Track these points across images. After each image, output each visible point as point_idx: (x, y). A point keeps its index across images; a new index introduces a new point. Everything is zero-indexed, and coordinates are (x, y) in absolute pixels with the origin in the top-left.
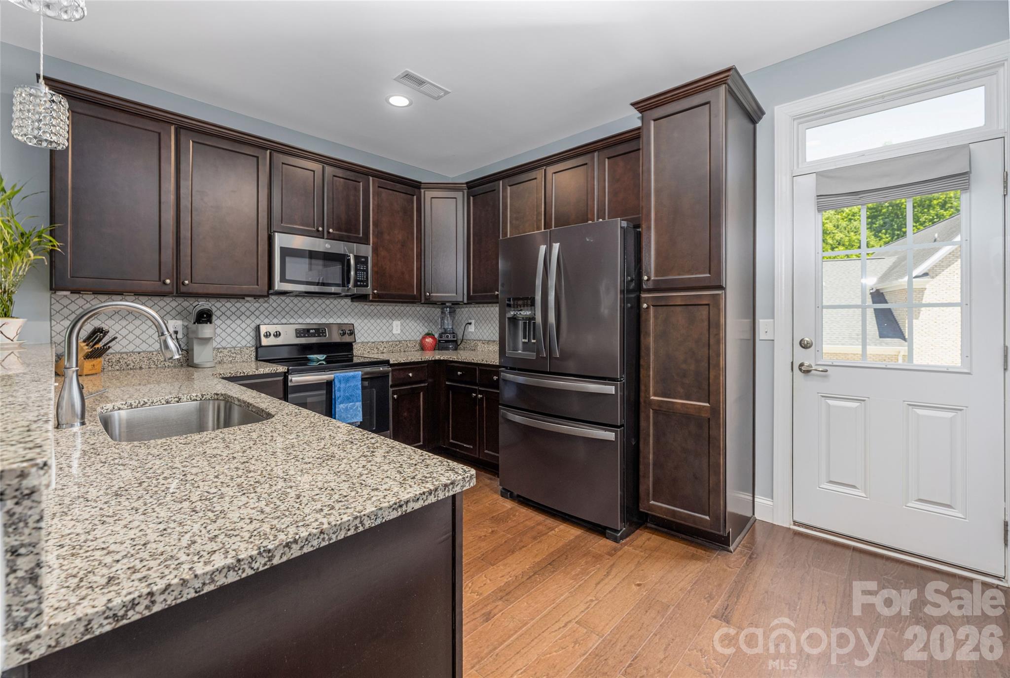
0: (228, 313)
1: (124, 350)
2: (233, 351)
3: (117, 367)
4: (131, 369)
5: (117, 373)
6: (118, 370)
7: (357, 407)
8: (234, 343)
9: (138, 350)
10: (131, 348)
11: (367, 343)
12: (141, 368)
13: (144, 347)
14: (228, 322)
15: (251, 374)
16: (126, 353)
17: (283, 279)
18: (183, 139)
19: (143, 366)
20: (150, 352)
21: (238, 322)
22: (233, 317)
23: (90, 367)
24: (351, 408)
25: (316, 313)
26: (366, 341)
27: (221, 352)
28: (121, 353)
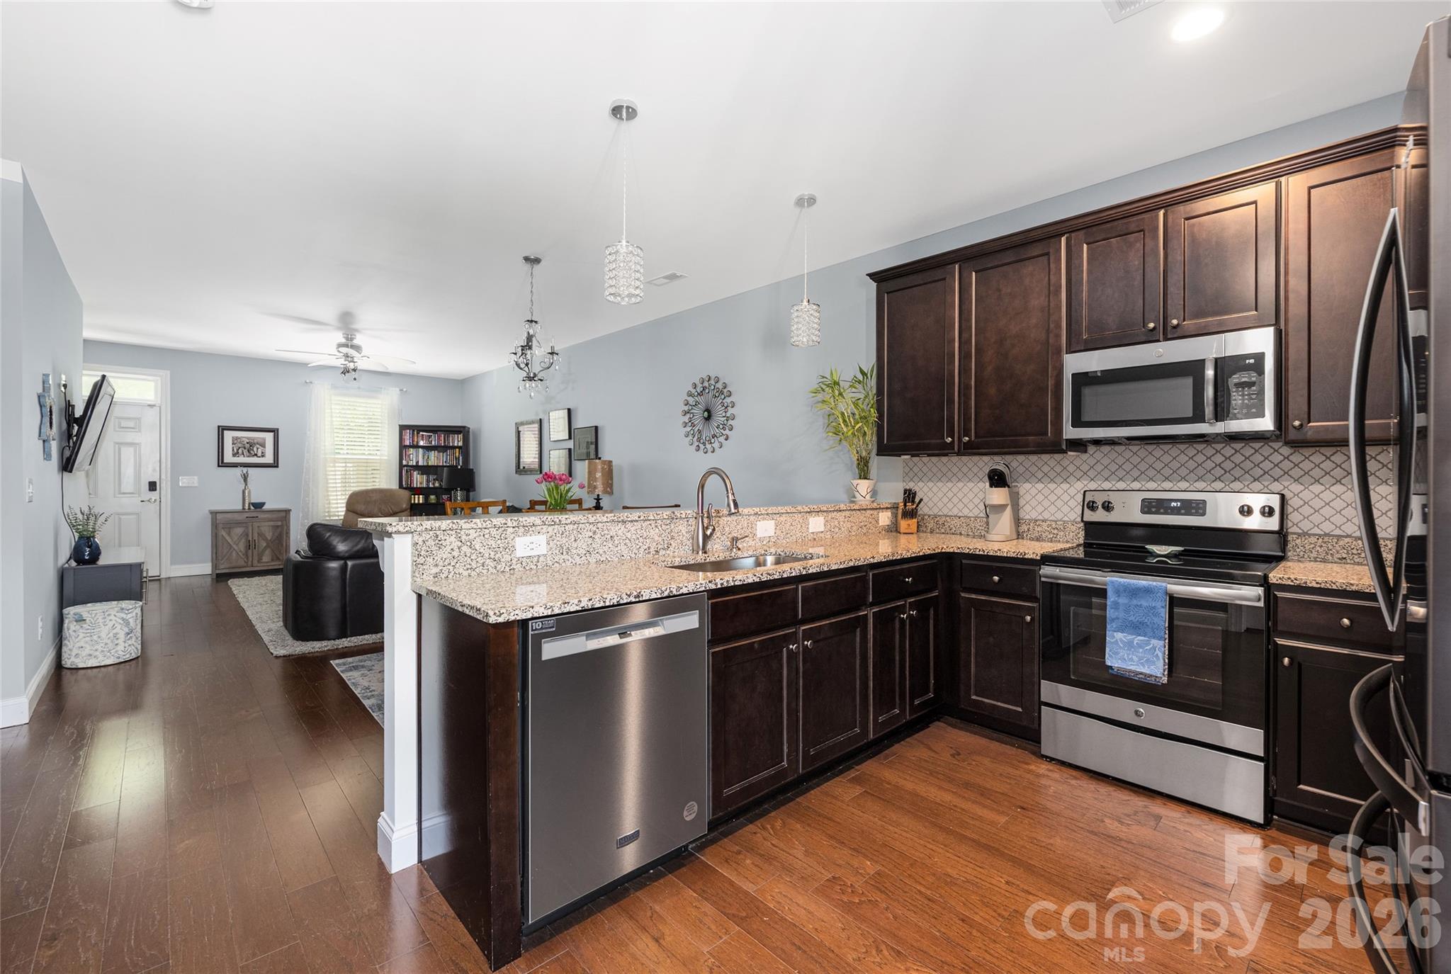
0: (1052, 474)
1: (950, 514)
2: (1054, 526)
3: (943, 531)
4: (953, 534)
5: (943, 535)
6: (943, 533)
7: (1154, 648)
8: (1059, 516)
9: (960, 514)
10: (955, 511)
11: (1339, 537)
12: (961, 534)
13: (966, 512)
14: (1052, 486)
15: (991, 554)
16: (950, 516)
17: (1077, 422)
18: (965, 274)
19: (963, 532)
20: (969, 517)
21: (1065, 486)
22: (1059, 480)
23: (906, 526)
24: (1139, 646)
25: (1200, 471)
26: (1337, 532)
27: (1039, 525)
28: (946, 516)
